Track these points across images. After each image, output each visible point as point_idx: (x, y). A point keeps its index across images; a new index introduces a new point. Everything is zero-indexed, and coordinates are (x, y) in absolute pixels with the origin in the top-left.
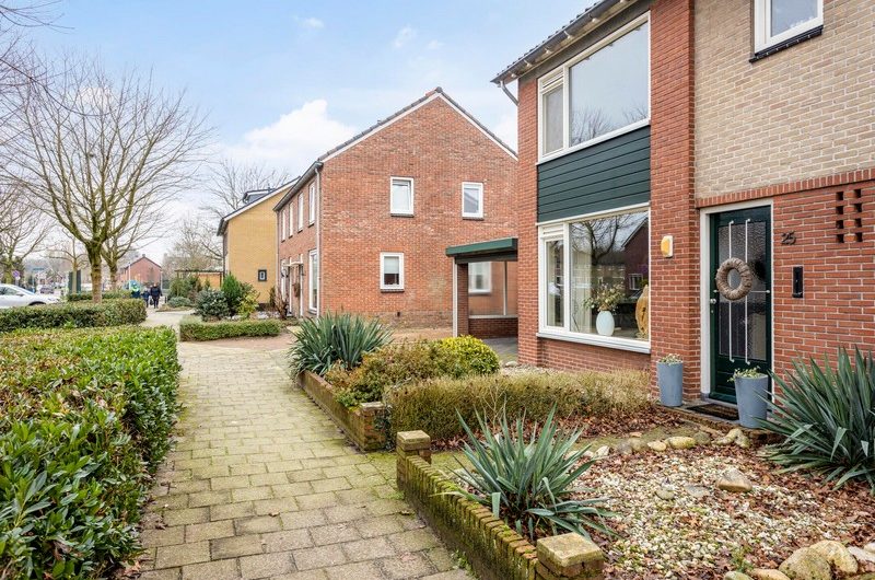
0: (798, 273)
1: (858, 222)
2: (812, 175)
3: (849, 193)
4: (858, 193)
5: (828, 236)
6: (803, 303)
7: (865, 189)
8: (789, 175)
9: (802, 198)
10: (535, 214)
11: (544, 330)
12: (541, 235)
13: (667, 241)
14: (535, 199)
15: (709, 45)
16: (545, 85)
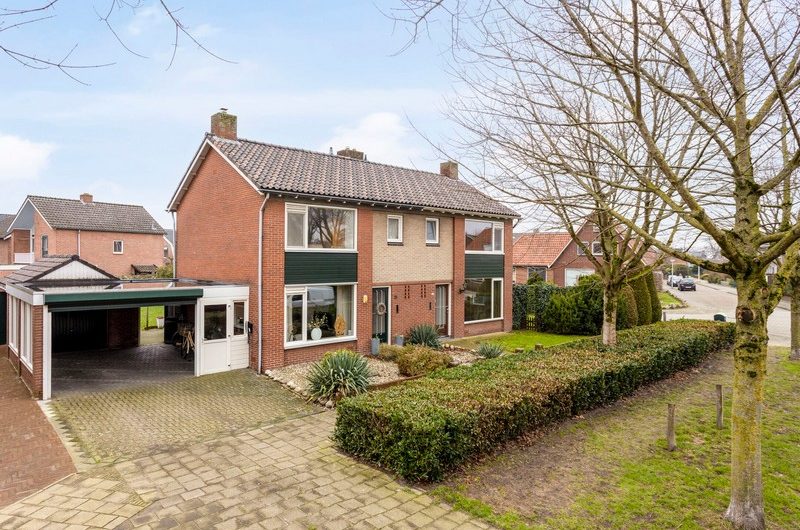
0: (397, 306)
1: (409, 294)
4: (409, 287)
5: (403, 297)
6: (398, 315)
8: (395, 280)
9: (398, 286)
10: (282, 280)
11: (288, 345)
12: (286, 292)
13: (365, 297)
14: (283, 271)
15: (376, 233)
16: (290, 208)
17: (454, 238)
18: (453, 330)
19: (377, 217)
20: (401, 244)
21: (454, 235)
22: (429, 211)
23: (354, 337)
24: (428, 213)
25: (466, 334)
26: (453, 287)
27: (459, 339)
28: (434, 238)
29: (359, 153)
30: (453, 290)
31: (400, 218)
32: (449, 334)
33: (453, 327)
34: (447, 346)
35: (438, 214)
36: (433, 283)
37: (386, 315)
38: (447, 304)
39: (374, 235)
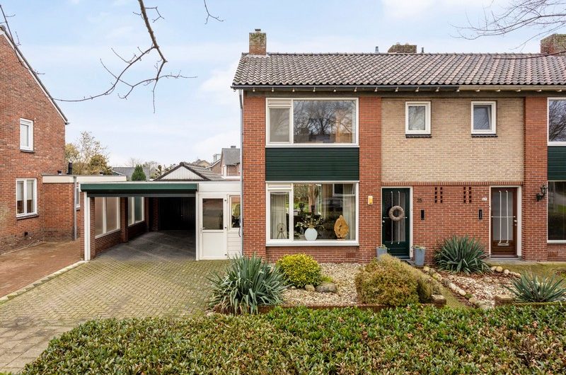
0: (423, 212)
1: (441, 197)
2: (428, 181)
3: (439, 188)
4: (441, 188)
5: (432, 200)
6: (424, 221)
7: (443, 188)
8: (420, 180)
9: (424, 188)
10: (263, 176)
11: (270, 242)
12: (267, 188)
13: (370, 198)
14: (263, 167)
15: (387, 124)
16: (271, 103)
17: (525, 125)
18: (524, 250)
19: (388, 106)
20: (429, 136)
21: (525, 122)
22: (474, 92)
23: (356, 242)
24: (469, 94)
25: (551, 257)
26: (524, 191)
27: (534, 263)
28: (489, 127)
29: (411, 47)
30: (524, 195)
31: (428, 105)
32: (519, 253)
33: (524, 244)
34: (499, 269)
35: (489, 94)
36: (485, 185)
37: (407, 221)
38: (515, 213)
39: (384, 127)
